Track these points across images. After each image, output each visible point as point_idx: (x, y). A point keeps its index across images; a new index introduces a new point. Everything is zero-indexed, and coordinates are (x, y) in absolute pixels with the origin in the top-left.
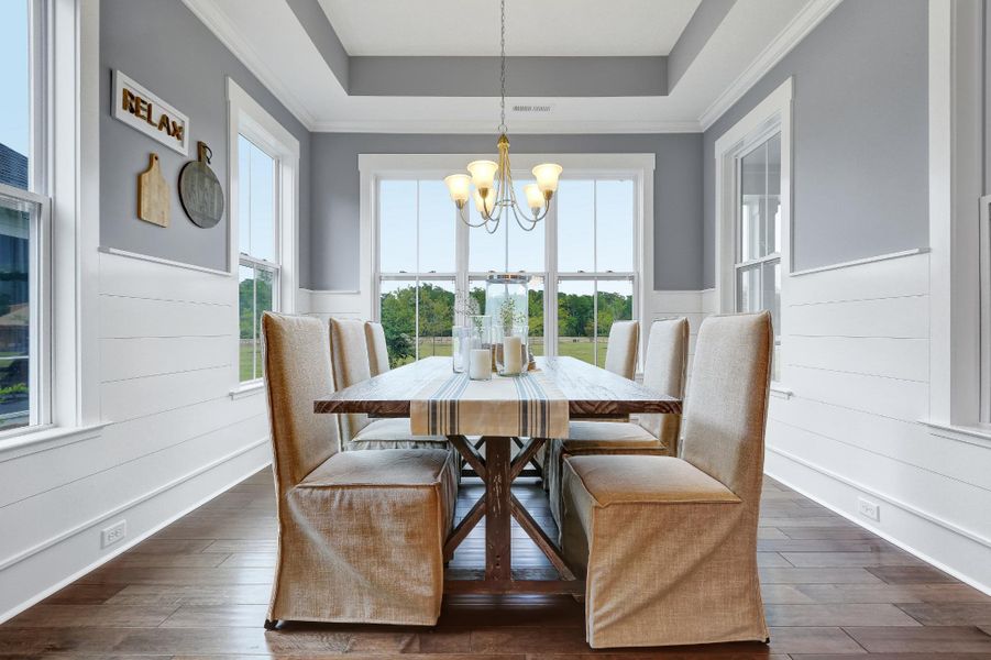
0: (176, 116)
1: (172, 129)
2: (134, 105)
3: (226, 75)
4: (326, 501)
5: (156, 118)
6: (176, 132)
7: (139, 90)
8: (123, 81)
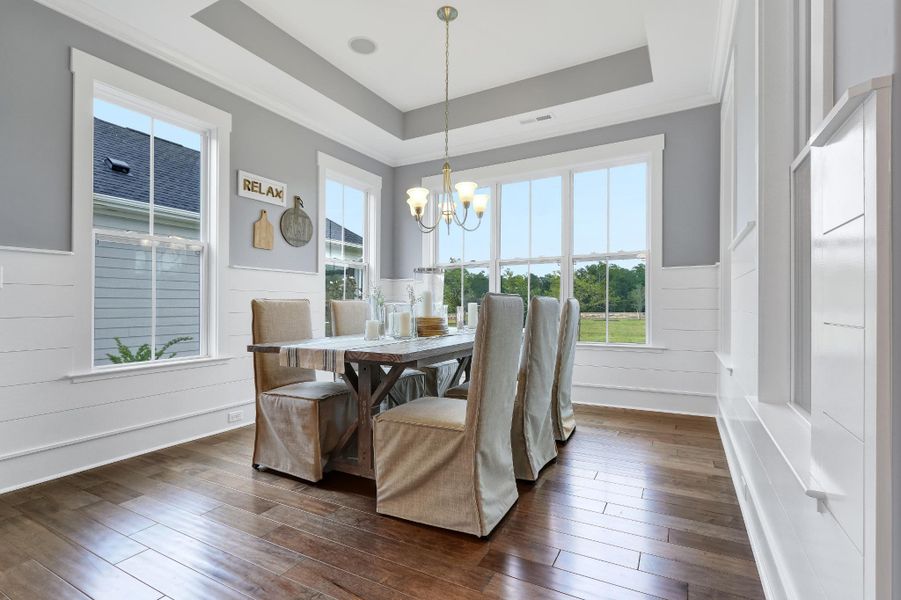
0: (277, 185)
1: (275, 194)
2: (250, 186)
3: (316, 150)
4: (273, 403)
5: (264, 189)
6: (279, 194)
7: (252, 177)
8: (243, 175)
